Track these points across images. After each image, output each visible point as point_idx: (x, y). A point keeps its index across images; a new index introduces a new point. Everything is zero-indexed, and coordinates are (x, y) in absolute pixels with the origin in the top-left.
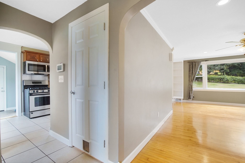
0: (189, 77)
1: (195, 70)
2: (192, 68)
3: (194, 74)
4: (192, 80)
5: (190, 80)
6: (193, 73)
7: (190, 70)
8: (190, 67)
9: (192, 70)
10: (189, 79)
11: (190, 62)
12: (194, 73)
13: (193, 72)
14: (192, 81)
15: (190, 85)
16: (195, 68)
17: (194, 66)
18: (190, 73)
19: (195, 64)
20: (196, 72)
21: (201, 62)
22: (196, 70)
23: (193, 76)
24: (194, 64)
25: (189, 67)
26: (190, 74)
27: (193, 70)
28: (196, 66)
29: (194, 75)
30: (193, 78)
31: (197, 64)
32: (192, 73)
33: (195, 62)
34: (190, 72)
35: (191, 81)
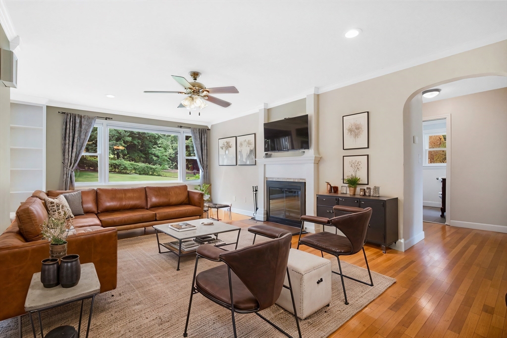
0: (64, 152)
1: (80, 136)
2: (71, 131)
3: (77, 145)
4: (73, 162)
5: (66, 161)
6: (75, 144)
7: (67, 135)
8: (68, 126)
9: (71, 134)
10: (64, 160)
11: (67, 115)
12: (79, 144)
13: (76, 140)
14: (71, 164)
15: (65, 176)
16: (80, 131)
17: (77, 125)
18: (65, 144)
19: (81, 122)
20: (82, 141)
21: (95, 120)
22: (83, 137)
23: (75, 150)
24: (78, 121)
25: (64, 127)
26: (67, 146)
27: (76, 135)
28: (83, 127)
29: (78, 149)
30: (76, 156)
31: (84, 122)
32: (71, 143)
33: (81, 117)
34: (67, 141)
35: (69, 164)
